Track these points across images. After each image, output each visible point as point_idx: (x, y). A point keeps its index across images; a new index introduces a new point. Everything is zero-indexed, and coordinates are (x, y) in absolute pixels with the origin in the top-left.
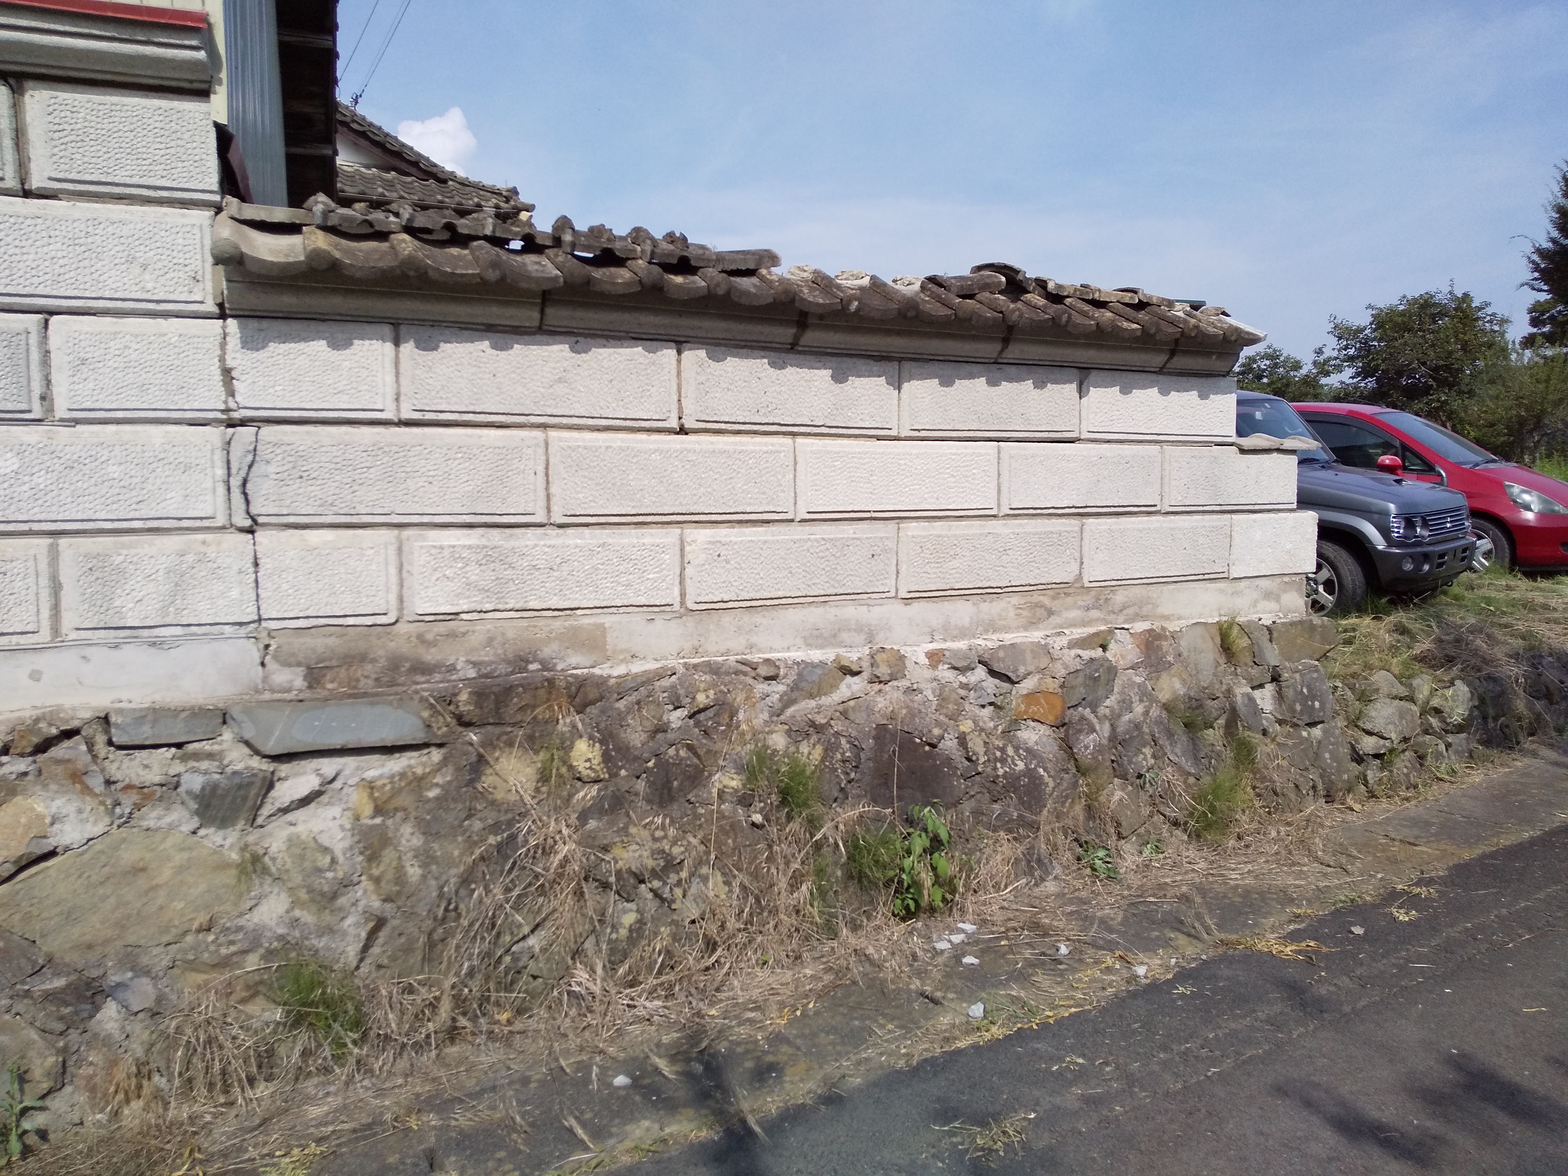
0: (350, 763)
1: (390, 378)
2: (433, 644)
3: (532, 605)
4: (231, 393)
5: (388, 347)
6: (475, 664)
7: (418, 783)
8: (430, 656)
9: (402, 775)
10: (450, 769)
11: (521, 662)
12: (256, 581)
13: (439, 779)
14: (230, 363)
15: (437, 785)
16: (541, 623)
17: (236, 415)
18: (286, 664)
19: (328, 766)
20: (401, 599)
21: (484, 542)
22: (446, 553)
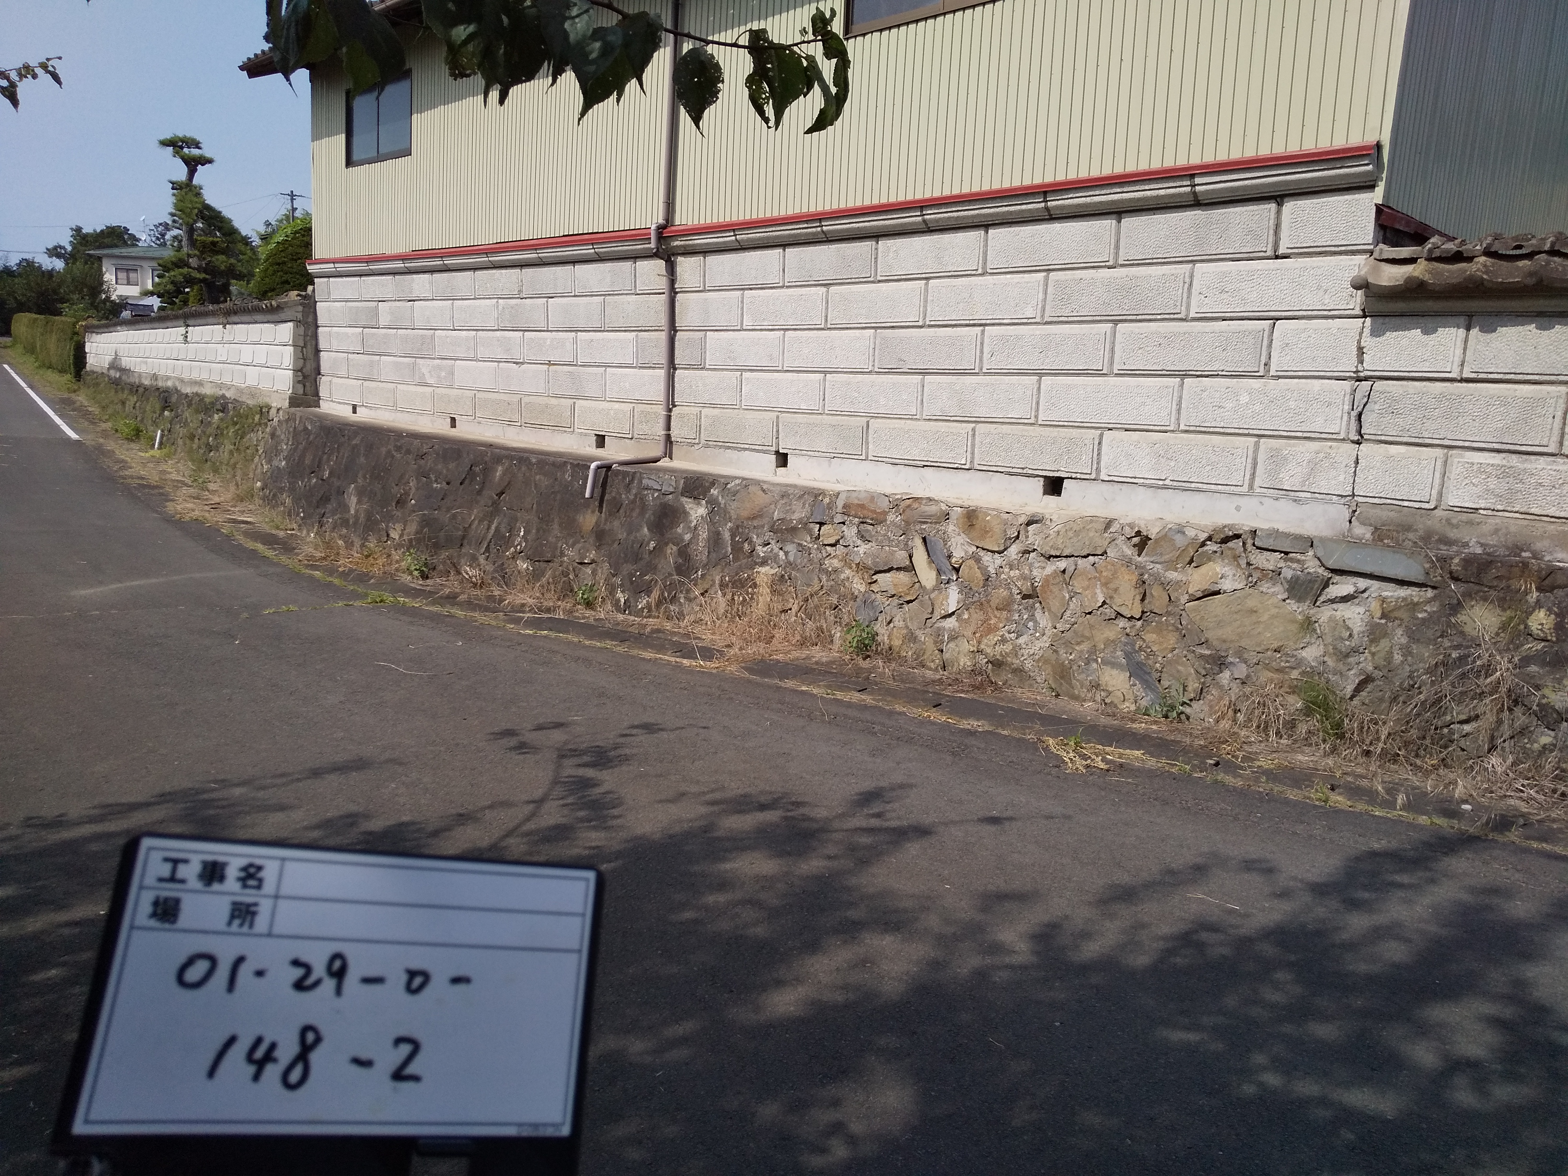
0: (1375, 584)
1: (1459, 352)
2: (1457, 526)
3: (1532, 511)
4: (1361, 362)
5: (1462, 332)
6: (1482, 545)
7: (1413, 606)
8: (1453, 534)
9: (1404, 599)
10: (1437, 603)
11: (1517, 549)
12: (1355, 471)
13: (1428, 608)
14: (1363, 344)
15: (1426, 611)
16: (1538, 524)
17: (1362, 374)
18: (1363, 524)
19: (1362, 583)
20: (1440, 494)
21: (1504, 462)
22: (1475, 467)
